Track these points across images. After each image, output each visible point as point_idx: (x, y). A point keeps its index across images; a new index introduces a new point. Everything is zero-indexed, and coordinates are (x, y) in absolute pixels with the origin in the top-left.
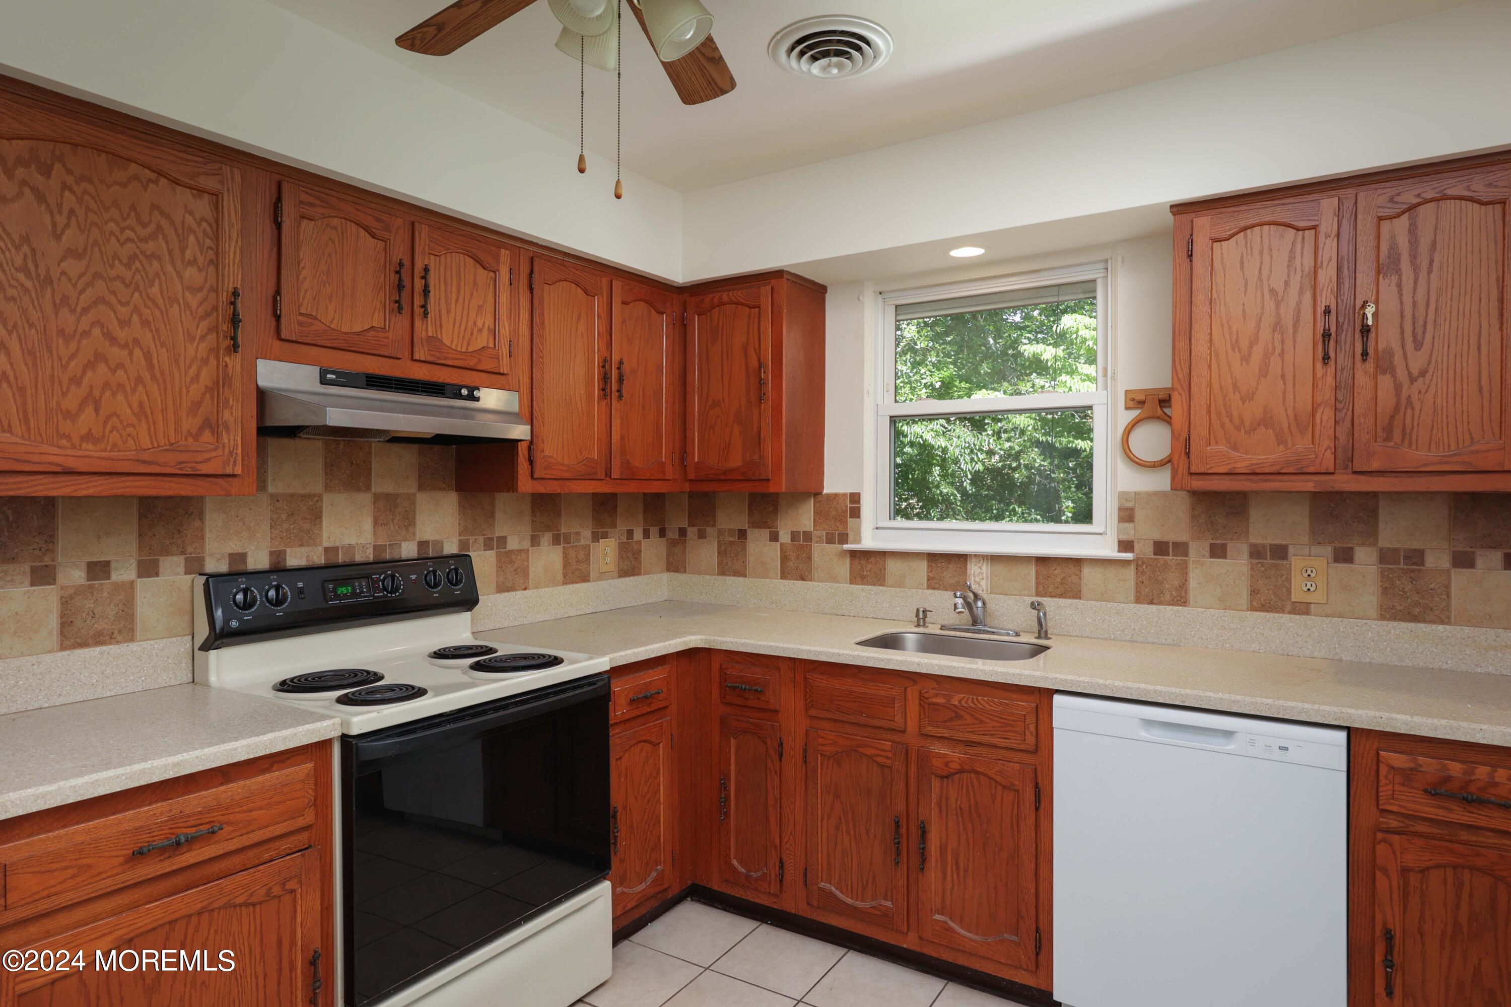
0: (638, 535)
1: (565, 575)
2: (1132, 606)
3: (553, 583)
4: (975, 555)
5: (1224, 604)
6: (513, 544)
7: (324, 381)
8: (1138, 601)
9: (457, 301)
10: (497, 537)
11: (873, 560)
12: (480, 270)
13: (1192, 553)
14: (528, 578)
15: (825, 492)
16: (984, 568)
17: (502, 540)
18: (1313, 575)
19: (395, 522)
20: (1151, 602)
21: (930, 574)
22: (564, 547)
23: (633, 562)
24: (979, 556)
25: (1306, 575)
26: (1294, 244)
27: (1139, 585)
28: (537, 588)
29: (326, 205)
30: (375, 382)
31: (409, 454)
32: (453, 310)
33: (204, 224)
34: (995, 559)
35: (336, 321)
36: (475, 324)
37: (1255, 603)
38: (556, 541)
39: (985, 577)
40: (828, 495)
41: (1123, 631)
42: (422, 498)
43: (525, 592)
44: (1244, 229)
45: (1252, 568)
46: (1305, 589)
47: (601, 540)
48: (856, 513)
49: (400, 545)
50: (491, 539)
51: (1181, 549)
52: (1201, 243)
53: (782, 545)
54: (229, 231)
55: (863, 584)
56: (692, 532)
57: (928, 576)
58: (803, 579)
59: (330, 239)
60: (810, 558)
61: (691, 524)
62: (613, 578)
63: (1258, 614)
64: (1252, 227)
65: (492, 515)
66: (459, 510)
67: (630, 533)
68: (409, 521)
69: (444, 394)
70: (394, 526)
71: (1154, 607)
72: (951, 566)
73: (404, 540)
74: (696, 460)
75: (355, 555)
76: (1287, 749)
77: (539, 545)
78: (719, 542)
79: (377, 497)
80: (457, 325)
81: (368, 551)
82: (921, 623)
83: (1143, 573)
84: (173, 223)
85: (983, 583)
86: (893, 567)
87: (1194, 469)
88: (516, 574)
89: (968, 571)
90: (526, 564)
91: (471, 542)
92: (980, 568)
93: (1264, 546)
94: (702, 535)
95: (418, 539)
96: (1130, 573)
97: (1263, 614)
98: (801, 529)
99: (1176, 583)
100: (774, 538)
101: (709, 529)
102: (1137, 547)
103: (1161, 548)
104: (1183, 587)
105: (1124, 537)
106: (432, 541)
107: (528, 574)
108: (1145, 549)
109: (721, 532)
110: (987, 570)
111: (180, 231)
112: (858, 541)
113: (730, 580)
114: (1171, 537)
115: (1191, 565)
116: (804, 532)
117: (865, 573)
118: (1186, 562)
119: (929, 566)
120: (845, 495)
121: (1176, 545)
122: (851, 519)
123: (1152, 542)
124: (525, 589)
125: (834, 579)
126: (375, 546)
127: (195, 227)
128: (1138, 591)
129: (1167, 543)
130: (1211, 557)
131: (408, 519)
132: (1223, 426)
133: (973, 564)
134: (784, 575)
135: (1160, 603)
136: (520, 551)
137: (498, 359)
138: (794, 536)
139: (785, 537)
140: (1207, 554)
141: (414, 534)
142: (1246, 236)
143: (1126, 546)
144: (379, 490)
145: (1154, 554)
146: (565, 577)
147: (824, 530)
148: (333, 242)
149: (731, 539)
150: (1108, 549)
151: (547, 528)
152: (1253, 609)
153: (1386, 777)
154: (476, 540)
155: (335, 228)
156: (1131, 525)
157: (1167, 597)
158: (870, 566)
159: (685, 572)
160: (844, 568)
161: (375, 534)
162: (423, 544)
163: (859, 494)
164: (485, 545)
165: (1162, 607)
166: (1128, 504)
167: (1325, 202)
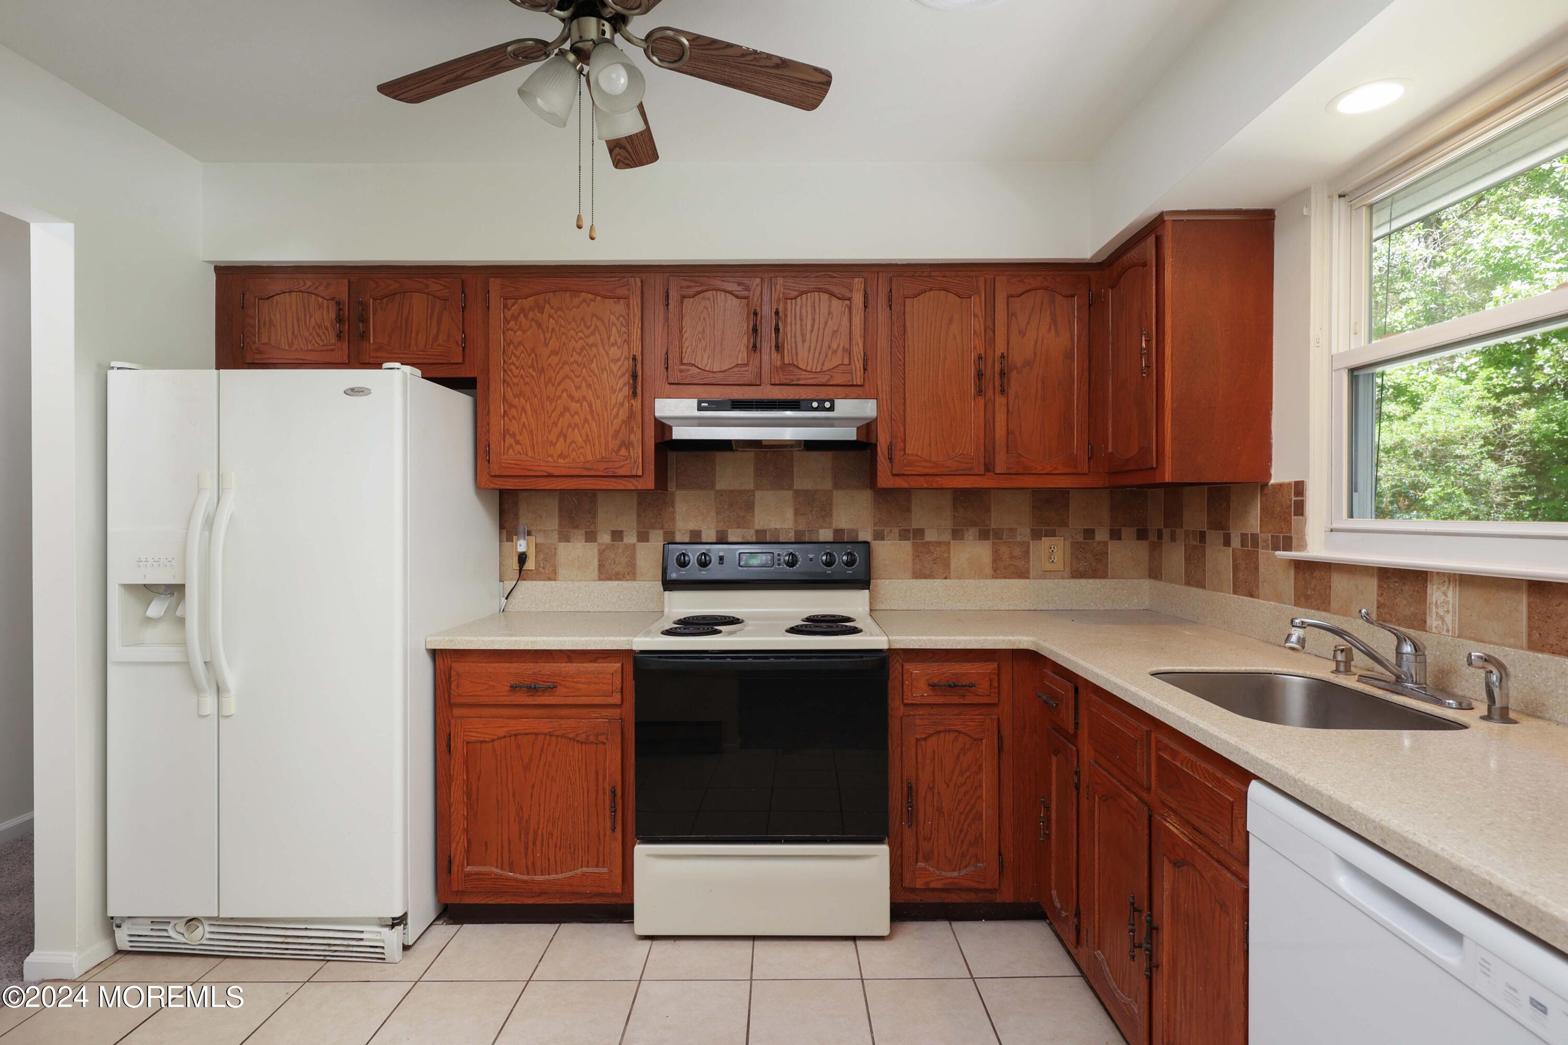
0: (1102, 535)
1: (995, 570)
3: (980, 575)
4: (1438, 573)
6: (931, 536)
7: (700, 409)
9: (812, 331)
10: (914, 529)
11: (1317, 574)
12: (835, 302)
14: (949, 568)
15: (1272, 481)
16: (1450, 593)
17: (919, 533)
19: (813, 513)
21: (1380, 599)
22: (993, 543)
23: (1094, 564)
24: (1444, 574)
28: (959, 578)
29: (699, 284)
30: (737, 405)
32: (808, 340)
33: (621, 318)
35: (709, 365)
36: (829, 347)
38: (984, 535)
39: (1451, 609)
40: (1273, 485)
42: (838, 495)
43: (944, 581)
47: (1043, 538)
48: (1300, 509)
49: (818, 531)
50: (907, 531)
53: (1233, 550)
54: (634, 319)
55: (1306, 607)
56: (1166, 533)
57: (1378, 601)
58: (1251, 596)
59: (705, 307)
60: (1257, 568)
61: (1166, 526)
62: (1062, 578)
65: (908, 510)
66: (874, 504)
67: (1089, 534)
68: (826, 511)
69: (799, 408)
70: (812, 516)
72: (1406, 588)
73: (821, 528)
74: (1110, 450)
75: (779, 537)
77: (962, 539)
78: (1185, 545)
79: (797, 493)
80: (812, 351)
81: (790, 535)
82: (1342, 668)
84: (603, 322)
85: (1449, 618)
86: (1339, 583)
88: (935, 563)
89: (1428, 598)
90: (946, 555)
91: (886, 532)
92: (1445, 594)
94: (1173, 538)
95: (834, 527)
98: (1249, 531)
100: (1227, 543)
101: (1178, 531)
106: (847, 529)
107: (949, 565)
109: (1187, 534)
110: (1454, 594)
111: (607, 326)
112: (1303, 546)
113: (1193, 590)
116: (1252, 534)
117: (1309, 592)
119: (1380, 587)
120: (1289, 484)
122: (1295, 517)
124: (946, 578)
125: (1279, 598)
126: (795, 531)
127: (616, 321)
131: (825, 511)
133: (1435, 587)
134: (1235, 592)
136: (939, 543)
137: (851, 373)
138: (1244, 537)
139: (1236, 542)
141: (831, 523)
144: (800, 488)
146: (995, 571)
147: (1269, 532)
148: (707, 309)
149: (1195, 543)
151: (973, 524)
154: (891, 530)
155: (709, 299)
158: (1314, 582)
159: (1161, 579)
160: (1287, 583)
161: (796, 521)
162: (837, 532)
163: (1303, 482)
164: (900, 536)
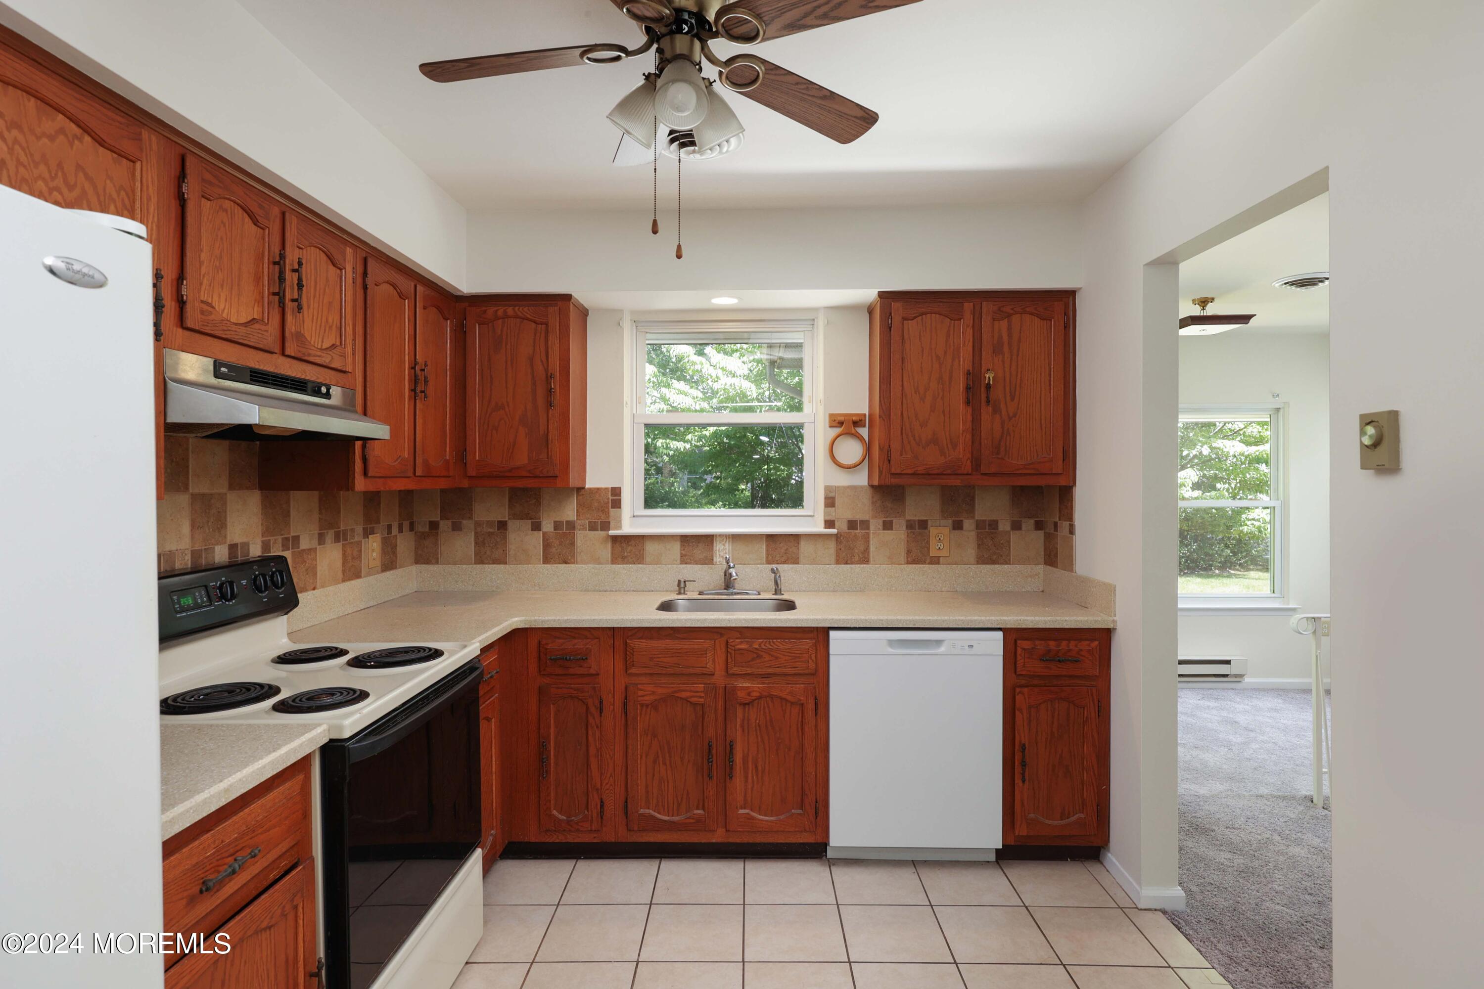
0: (395, 531)
1: (344, 572)
2: (833, 566)
3: (336, 582)
4: (720, 535)
5: (892, 561)
6: (304, 544)
7: (217, 375)
8: (838, 562)
9: (314, 297)
10: (293, 537)
11: (633, 542)
12: (331, 267)
13: (872, 527)
14: (316, 578)
15: (587, 486)
16: (727, 545)
17: (296, 539)
18: (942, 539)
19: (210, 524)
20: (846, 563)
21: (683, 552)
22: (343, 544)
24: (723, 535)
25: (938, 539)
26: (949, 327)
27: (838, 552)
28: (323, 587)
29: (221, 185)
30: (258, 377)
31: (220, 451)
32: (312, 306)
33: (123, 193)
34: (736, 538)
35: (226, 311)
36: (327, 321)
37: (909, 559)
38: (337, 539)
39: (727, 551)
40: (590, 489)
41: (828, 584)
42: (232, 497)
43: (314, 592)
44: (922, 314)
45: (907, 536)
46: (938, 548)
47: (370, 536)
48: (617, 504)
49: (214, 548)
50: (287, 539)
51: (865, 524)
52: (897, 319)
53: (544, 534)
54: (147, 204)
55: (623, 564)
56: (445, 525)
57: (681, 554)
58: (566, 563)
59: (222, 222)
60: (573, 544)
61: (443, 517)
62: (378, 573)
63: (911, 565)
64: (926, 314)
65: (287, 515)
66: (262, 509)
67: (389, 527)
68: (221, 525)
69: (305, 391)
70: (209, 529)
71: (848, 566)
72: (700, 545)
73: (217, 544)
74: (477, 458)
75: (175, 561)
76: (972, 646)
77: (324, 544)
78: (476, 533)
79: (194, 496)
80: (315, 321)
81: (186, 558)
82: (682, 592)
83: (841, 543)
84: (95, 187)
86: (651, 548)
87: (893, 471)
88: (307, 574)
89: (714, 548)
90: (315, 563)
91: (272, 543)
92: (724, 545)
93: (914, 521)
94: (457, 527)
95: (228, 543)
96: (832, 545)
97: (914, 566)
98: (564, 518)
99: (862, 548)
100: (537, 527)
101: (464, 522)
102: (837, 524)
103: (852, 524)
104: (867, 551)
105: (829, 518)
106: (241, 543)
107: (316, 574)
108: (841, 526)
109: (478, 524)
110: (729, 546)
111: (102, 198)
112: (619, 527)
113: (489, 568)
114: (859, 517)
115: (871, 536)
116: (567, 522)
117: (626, 554)
118: (868, 534)
119: (682, 546)
120: (606, 489)
121: (862, 522)
122: (613, 509)
123: (846, 521)
124: (314, 589)
125: (597, 561)
126: (192, 551)
127: (115, 195)
128: (838, 556)
129: (856, 521)
130: (884, 529)
131: (220, 521)
132: (909, 442)
133: (718, 542)
134: (546, 560)
135: (852, 563)
136: (310, 550)
137: (345, 357)
138: (557, 525)
139: (547, 526)
140: (881, 528)
141: (225, 537)
142: (922, 319)
143: (829, 524)
144: (196, 491)
145: (848, 529)
146: (344, 574)
147: (587, 519)
148: (225, 226)
149: (491, 530)
150: (819, 528)
151: (331, 526)
152: (908, 563)
153: (1020, 655)
154: (275, 540)
155: (226, 211)
156: (834, 509)
157: (857, 558)
158: (629, 548)
159: (437, 563)
160: (606, 551)
161: (192, 537)
162: (233, 547)
163: (620, 489)
164: (283, 546)
165: (853, 566)
166: (832, 495)
167: (966, 305)
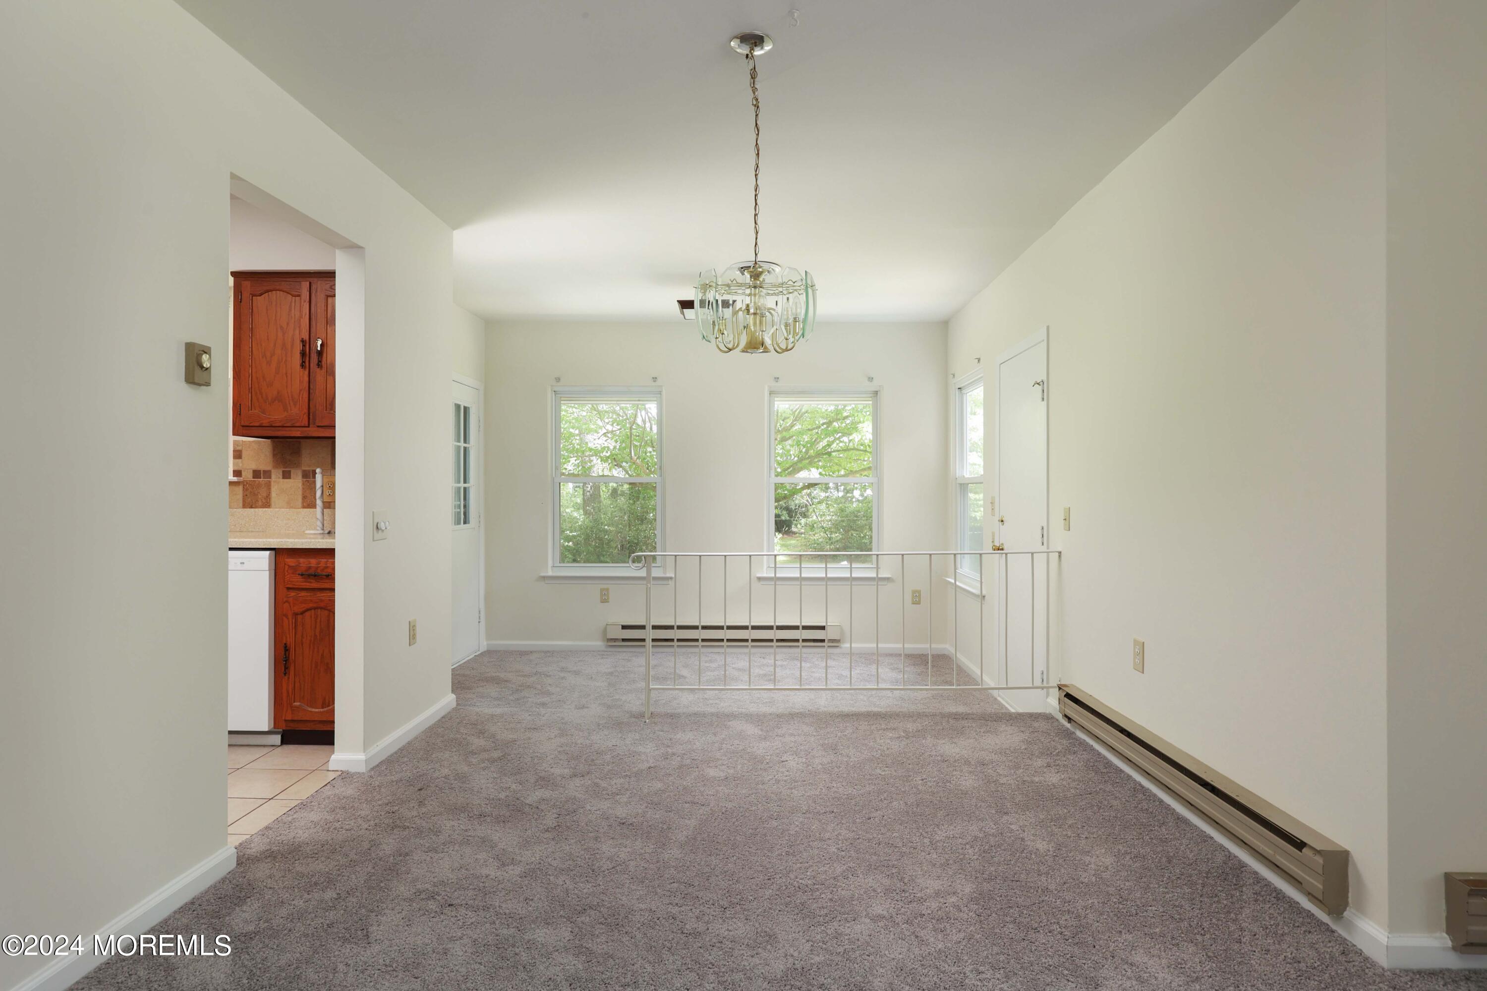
2: (241, 510)
5: (290, 505)
8: (244, 506)
13: (273, 476)
20: (251, 507)
25: (328, 486)
26: (291, 303)
27: (245, 496)
37: (305, 504)
41: (235, 525)
44: (267, 291)
45: (303, 484)
46: (328, 494)
51: (267, 474)
52: (246, 295)
63: (306, 509)
64: (271, 291)
71: (253, 510)
76: (243, 563)
83: (247, 490)
87: (243, 424)
93: (309, 471)
96: (240, 490)
97: (308, 509)
99: (265, 495)
102: (243, 474)
103: (256, 474)
104: (268, 496)
105: (236, 468)
108: (247, 475)
114: (262, 467)
115: (272, 483)
118: (270, 482)
121: (265, 472)
123: (251, 471)
128: (244, 501)
129: (260, 471)
130: (283, 478)
135: (256, 507)
140: (281, 477)
142: (269, 295)
143: (238, 473)
145: (254, 478)
152: (304, 507)
153: (287, 571)
156: (240, 460)
157: (260, 503)
165: (257, 510)
166: (239, 448)
167: (303, 283)
